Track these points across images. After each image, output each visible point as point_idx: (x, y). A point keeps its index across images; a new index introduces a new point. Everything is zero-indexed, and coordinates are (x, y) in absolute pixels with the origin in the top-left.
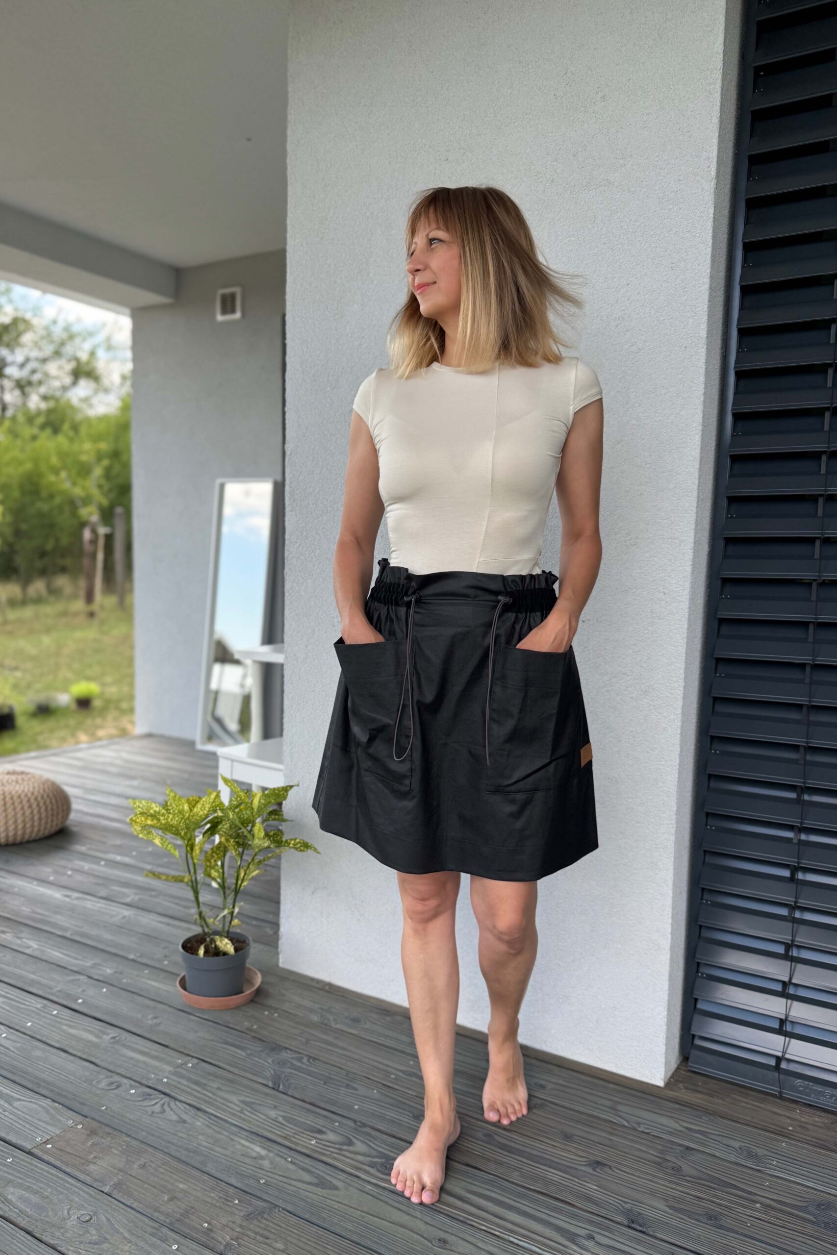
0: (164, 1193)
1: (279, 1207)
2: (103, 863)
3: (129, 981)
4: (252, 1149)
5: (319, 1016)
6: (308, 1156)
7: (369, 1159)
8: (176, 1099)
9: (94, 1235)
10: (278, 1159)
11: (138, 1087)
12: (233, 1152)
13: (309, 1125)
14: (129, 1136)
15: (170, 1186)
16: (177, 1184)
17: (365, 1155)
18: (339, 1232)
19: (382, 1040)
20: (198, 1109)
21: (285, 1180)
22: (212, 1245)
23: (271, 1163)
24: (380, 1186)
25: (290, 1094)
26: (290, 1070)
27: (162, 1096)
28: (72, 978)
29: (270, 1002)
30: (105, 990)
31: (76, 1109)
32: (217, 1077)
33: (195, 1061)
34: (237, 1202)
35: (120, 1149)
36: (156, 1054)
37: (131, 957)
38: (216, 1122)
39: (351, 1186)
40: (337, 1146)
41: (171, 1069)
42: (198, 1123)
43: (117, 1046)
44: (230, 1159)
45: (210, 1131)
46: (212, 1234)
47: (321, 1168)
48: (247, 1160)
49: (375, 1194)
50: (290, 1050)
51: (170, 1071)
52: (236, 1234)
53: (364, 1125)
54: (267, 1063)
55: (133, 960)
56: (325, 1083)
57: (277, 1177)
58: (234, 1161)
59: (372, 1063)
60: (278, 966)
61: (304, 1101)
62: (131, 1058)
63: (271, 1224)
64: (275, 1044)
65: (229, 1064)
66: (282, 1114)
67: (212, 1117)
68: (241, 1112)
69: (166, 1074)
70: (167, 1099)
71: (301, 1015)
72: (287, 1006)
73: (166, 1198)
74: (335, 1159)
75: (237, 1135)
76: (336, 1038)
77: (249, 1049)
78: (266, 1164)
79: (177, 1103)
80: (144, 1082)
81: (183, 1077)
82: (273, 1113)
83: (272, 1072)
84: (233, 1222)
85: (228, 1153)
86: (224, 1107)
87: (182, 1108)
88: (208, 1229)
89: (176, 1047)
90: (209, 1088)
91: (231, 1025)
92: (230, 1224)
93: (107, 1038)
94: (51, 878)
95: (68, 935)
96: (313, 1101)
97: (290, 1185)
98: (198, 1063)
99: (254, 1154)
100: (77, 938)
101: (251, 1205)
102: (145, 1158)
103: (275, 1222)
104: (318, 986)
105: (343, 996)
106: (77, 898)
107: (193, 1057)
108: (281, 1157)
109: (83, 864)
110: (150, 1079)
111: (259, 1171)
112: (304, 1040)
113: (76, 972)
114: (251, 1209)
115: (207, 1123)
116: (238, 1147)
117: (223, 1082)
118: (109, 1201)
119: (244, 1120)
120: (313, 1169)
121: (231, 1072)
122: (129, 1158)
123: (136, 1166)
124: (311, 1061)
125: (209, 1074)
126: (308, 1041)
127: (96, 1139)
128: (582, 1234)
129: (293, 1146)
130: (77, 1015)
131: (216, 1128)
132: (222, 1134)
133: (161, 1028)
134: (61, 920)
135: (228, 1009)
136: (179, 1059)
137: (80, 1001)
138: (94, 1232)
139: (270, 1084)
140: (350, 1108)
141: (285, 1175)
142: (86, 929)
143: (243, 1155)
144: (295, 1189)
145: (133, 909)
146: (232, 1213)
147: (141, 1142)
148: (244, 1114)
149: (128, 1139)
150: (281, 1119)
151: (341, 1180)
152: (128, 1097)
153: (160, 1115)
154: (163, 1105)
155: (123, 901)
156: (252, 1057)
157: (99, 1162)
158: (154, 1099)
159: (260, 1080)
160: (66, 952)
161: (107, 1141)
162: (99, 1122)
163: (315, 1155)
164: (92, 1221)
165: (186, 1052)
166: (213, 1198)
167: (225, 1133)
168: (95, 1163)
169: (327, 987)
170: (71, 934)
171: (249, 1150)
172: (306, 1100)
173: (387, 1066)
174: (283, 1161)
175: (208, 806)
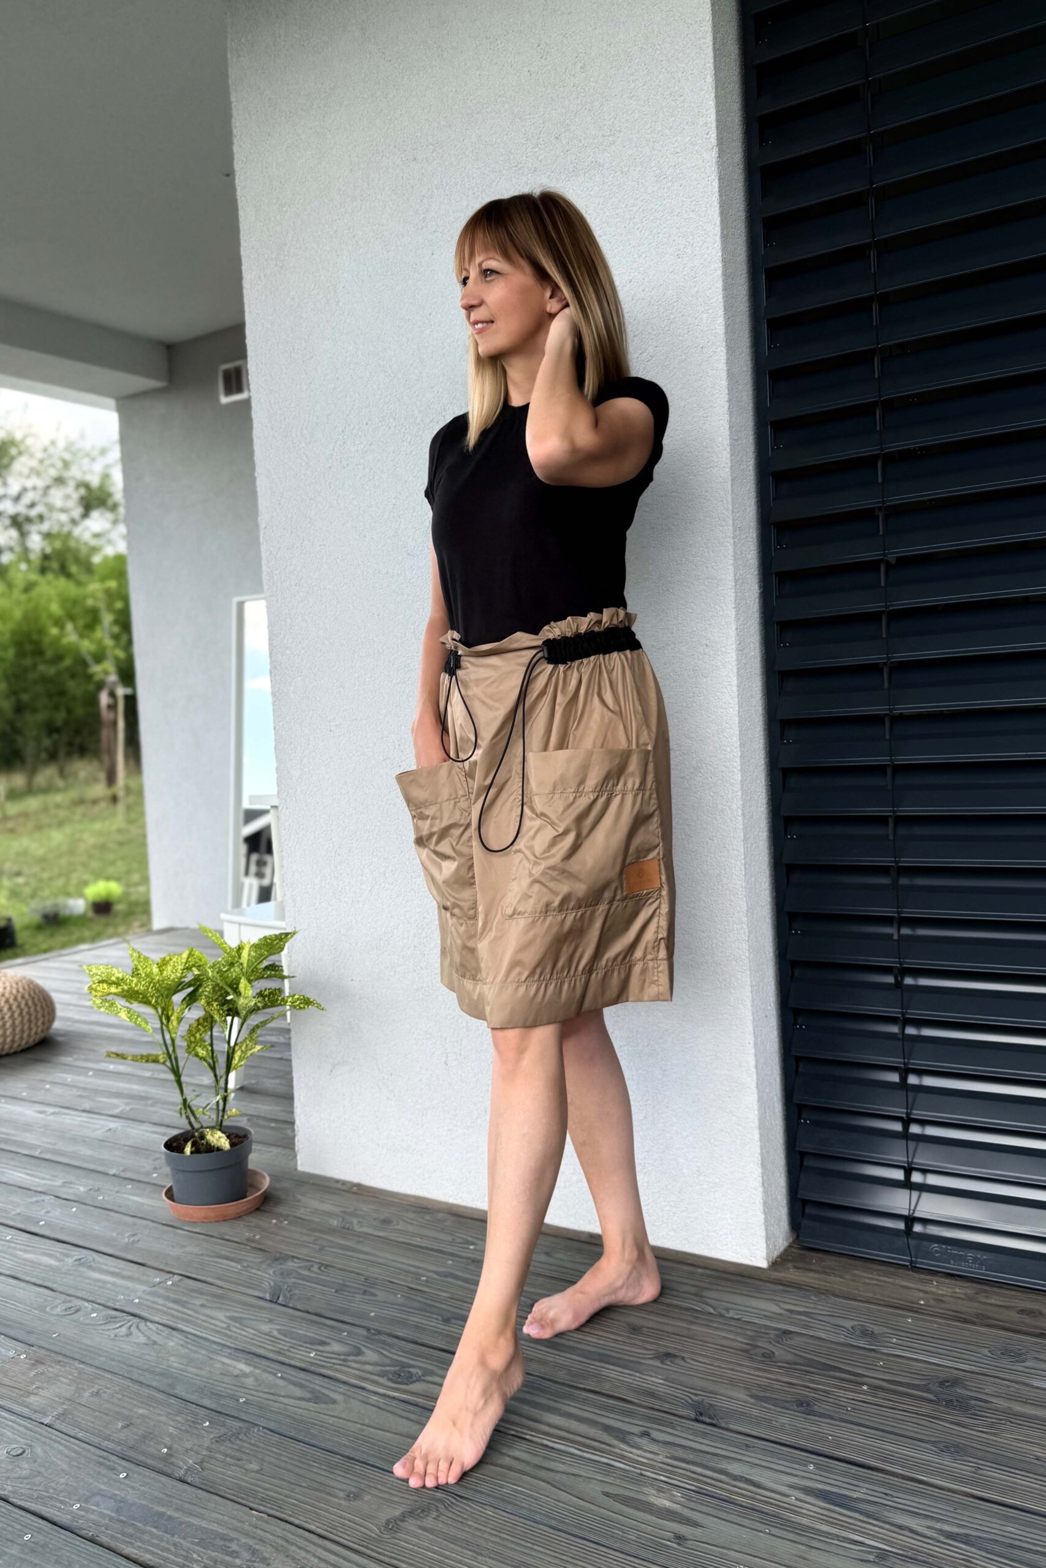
0: (118, 1420)
1: (259, 1426)
2: (91, 1073)
3: (106, 1198)
4: (235, 1367)
5: (341, 1220)
6: (304, 1370)
7: (379, 1368)
8: (146, 1319)
9: (25, 1469)
10: (265, 1376)
11: (102, 1310)
12: (210, 1372)
13: (309, 1337)
14: (83, 1363)
15: (126, 1412)
16: (135, 1410)
17: (375, 1364)
18: (330, 1448)
19: (417, 1241)
20: (173, 1329)
21: (271, 1397)
22: (169, 1471)
23: (257, 1380)
24: (388, 1396)
25: (291, 1305)
26: (293, 1280)
27: (130, 1317)
28: (34, 1199)
29: (281, 1209)
30: (74, 1209)
31: (21, 1338)
32: (202, 1293)
33: (177, 1278)
34: (207, 1423)
35: (70, 1377)
36: (130, 1274)
37: (113, 1172)
38: (194, 1341)
39: (354, 1398)
40: (342, 1357)
41: (144, 1288)
42: (171, 1344)
43: (81, 1269)
44: (205, 1380)
45: (184, 1351)
46: (173, 1460)
47: (317, 1382)
48: (226, 1379)
49: (382, 1405)
50: (298, 1258)
51: (144, 1291)
52: (201, 1457)
53: (379, 1332)
54: (268, 1276)
55: (114, 1175)
56: (336, 1291)
57: (261, 1395)
58: (211, 1381)
59: (399, 1265)
60: (296, 1169)
61: (308, 1312)
62: (98, 1280)
63: (246, 1445)
64: (281, 1253)
65: (218, 1278)
66: (278, 1327)
67: (190, 1336)
68: (228, 1328)
69: (139, 1294)
70: (137, 1320)
71: (317, 1220)
72: (301, 1213)
73: (120, 1425)
74: (337, 1370)
75: (218, 1354)
76: (358, 1242)
77: (247, 1261)
78: (250, 1381)
79: (149, 1324)
80: (110, 1304)
81: (159, 1296)
82: (266, 1328)
83: (272, 1284)
84: (199, 1446)
85: (203, 1373)
86: (207, 1325)
87: (154, 1328)
88: (166, 1454)
89: (156, 1265)
90: (189, 1306)
91: (227, 1237)
92: (195, 1448)
93: (70, 1261)
94: (25, 1094)
95: (36, 1154)
96: (318, 1311)
97: (276, 1402)
98: (180, 1281)
99: (236, 1372)
100: (48, 1156)
101: (224, 1426)
102: (99, 1385)
103: (253, 1441)
104: (345, 1188)
105: (374, 1197)
106: (54, 1113)
107: (174, 1274)
108: (270, 1373)
109: (65, 1076)
110: (118, 1301)
111: (238, 1389)
112: (317, 1247)
113: (41, 1192)
114: (223, 1430)
115: (182, 1342)
116: (218, 1365)
117: (209, 1298)
118: (49, 1433)
119: (230, 1337)
120: (307, 1384)
121: (221, 1287)
122: (80, 1386)
123: (87, 1394)
124: (322, 1268)
125: (193, 1291)
126: (322, 1249)
127: (41, 1368)
128: (635, 1432)
129: (287, 1361)
130: (37, 1238)
131: (194, 1348)
132: (199, 1353)
133: (140, 1245)
134: (30, 1138)
135: (225, 1219)
136: (157, 1277)
137: (43, 1223)
138: (26, 1466)
139: (268, 1297)
140: (364, 1315)
141: (272, 1391)
142: (61, 1146)
143: (222, 1374)
144: (282, 1405)
145: (122, 1121)
146: (198, 1436)
147: (97, 1368)
148: (230, 1331)
149: (82, 1366)
150: (275, 1333)
151: (341, 1393)
152: (88, 1321)
153: (126, 1339)
154: (130, 1327)
155: (110, 1113)
156: (249, 1269)
157: (41, 1392)
158: (120, 1321)
159: (256, 1293)
160: (30, 1172)
161: (56, 1369)
162: (48, 1350)
163: (313, 1368)
164: (25, 1455)
165: (168, 1269)
166: (177, 1421)
167: (204, 1352)
168: (36, 1394)
169: (355, 1189)
170: (41, 1153)
171: (230, 1368)
172: (311, 1311)
173: (419, 1268)
174: (271, 1378)
175: (181, 967)
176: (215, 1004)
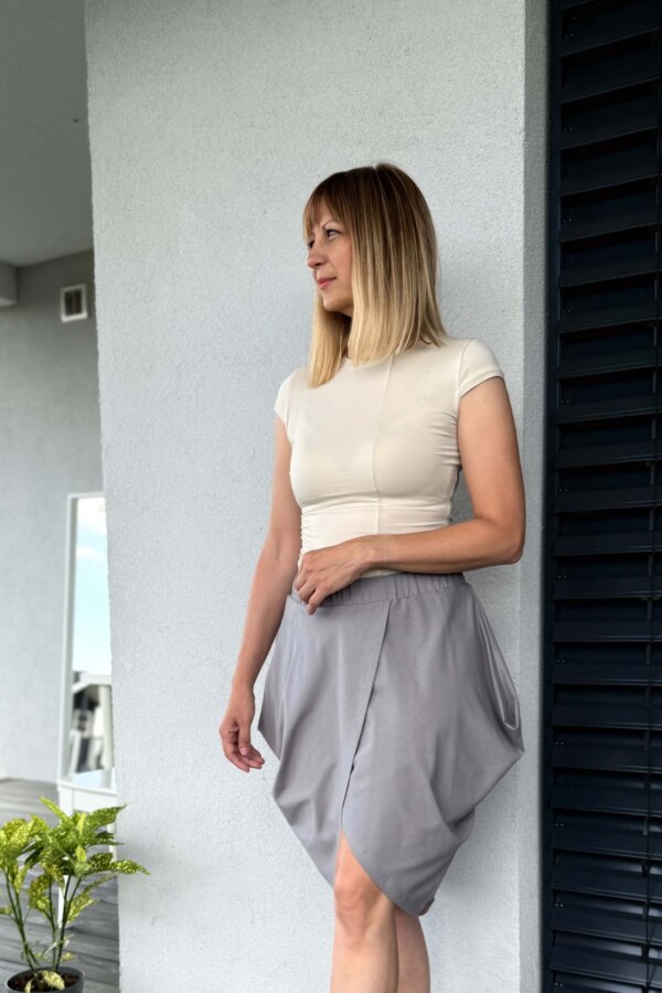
175: (26, 834)
176: (55, 866)
